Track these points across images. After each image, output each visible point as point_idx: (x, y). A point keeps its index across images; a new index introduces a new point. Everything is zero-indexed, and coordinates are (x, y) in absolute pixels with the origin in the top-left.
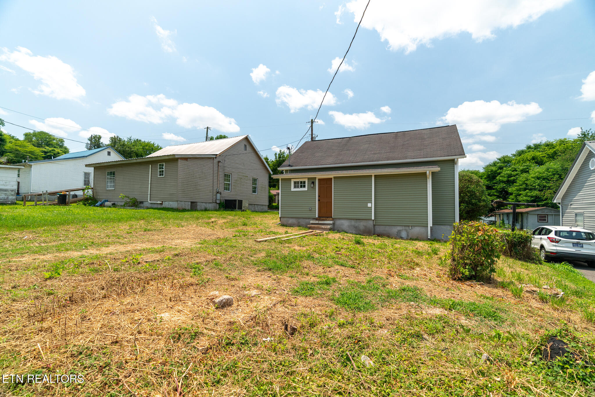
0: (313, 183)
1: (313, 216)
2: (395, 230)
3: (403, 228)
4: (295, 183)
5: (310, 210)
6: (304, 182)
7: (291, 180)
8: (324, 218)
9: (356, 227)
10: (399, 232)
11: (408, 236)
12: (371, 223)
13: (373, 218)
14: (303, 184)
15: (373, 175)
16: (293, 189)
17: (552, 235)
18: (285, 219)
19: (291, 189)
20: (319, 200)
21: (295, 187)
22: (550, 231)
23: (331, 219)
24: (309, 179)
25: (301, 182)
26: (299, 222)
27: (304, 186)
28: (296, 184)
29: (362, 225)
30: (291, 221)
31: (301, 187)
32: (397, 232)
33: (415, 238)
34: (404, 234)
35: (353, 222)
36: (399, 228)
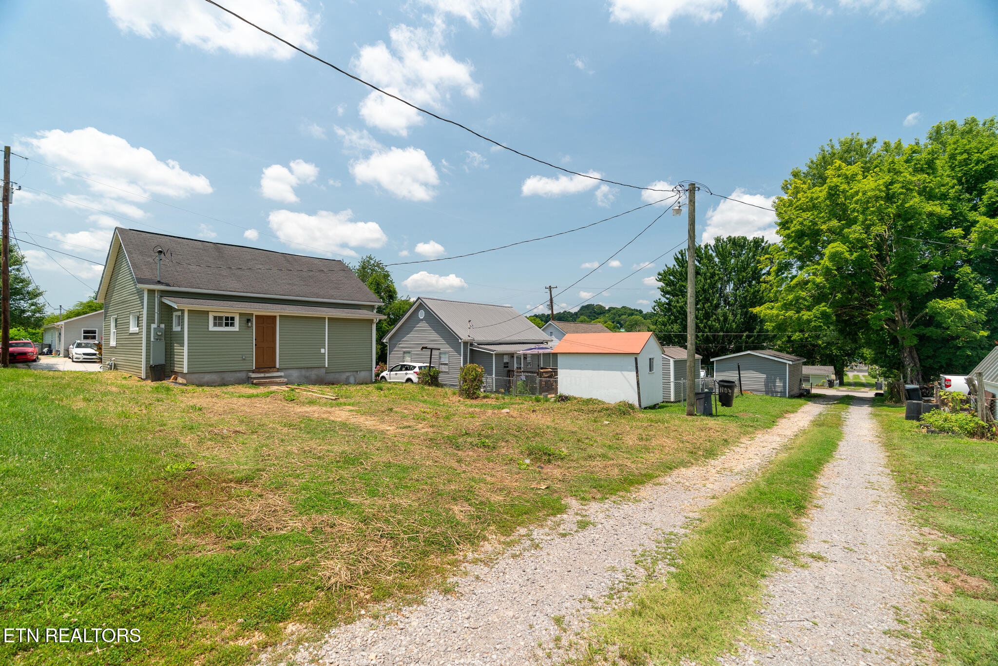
0: (248, 321)
1: (249, 368)
2: (344, 376)
3: (352, 373)
4: (215, 318)
5: (244, 360)
6: (233, 319)
7: (208, 314)
8: (265, 369)
9: (306, 377)
10: (348, 378)
11: (355, 381)
12: (323, 370)
13: (327, 366)
14: (230, 322)
15: (327, 317)
16: (212, 328)
17: (417, 370)
18: (196, 376)
19: (208, 328)
20: (256, 345)
21: (215, 325)
22: (415, 367)
23: (275, 370)
24: (241, 314)
25: (227, 318)
26: (223, 379)
27: (232, 325)
28: (218, 321)
29: (313, 374)
30: (207, 378)
31: (227, 325)
32: (346, 379)
33: (361, 382)
34: (352, 380)
35: (304, 372)
36: (348, 374)
